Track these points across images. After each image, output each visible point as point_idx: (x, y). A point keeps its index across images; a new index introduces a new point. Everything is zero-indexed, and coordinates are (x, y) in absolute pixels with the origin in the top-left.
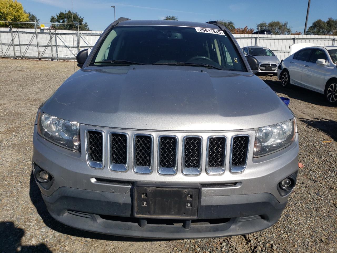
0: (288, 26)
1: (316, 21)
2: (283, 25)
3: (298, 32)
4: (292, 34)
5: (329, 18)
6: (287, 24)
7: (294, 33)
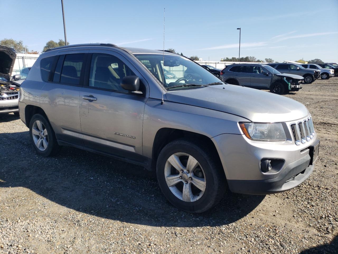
0: (24, 45)
1: (49, 41)
2: (18, 43)
3: (34, 51)
4: (29, 53)
5: (59, 40)
6: (22, 43)
7: (31, 52)
